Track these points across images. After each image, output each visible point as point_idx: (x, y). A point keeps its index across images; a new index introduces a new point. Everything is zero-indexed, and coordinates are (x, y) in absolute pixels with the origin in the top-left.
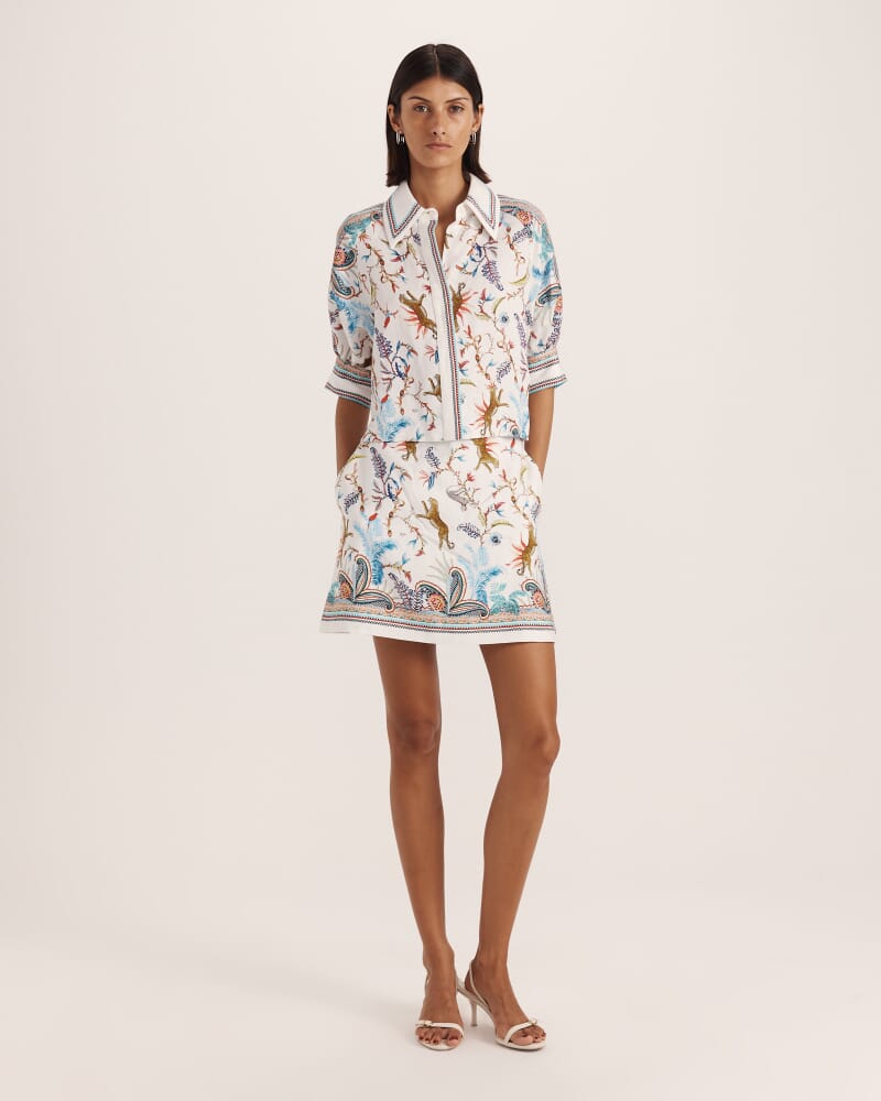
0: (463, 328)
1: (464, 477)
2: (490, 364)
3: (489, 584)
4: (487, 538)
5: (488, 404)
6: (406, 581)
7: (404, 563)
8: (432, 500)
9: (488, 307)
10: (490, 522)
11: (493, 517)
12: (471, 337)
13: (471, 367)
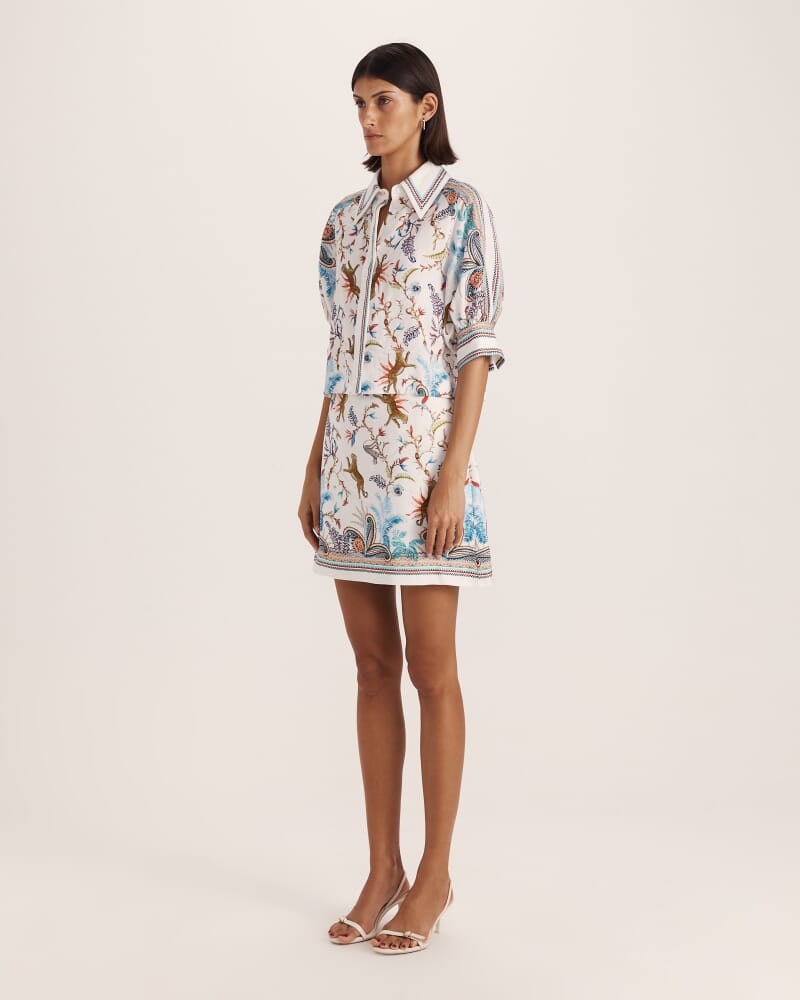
0: (378, 294)
1: (376, 433)
2: (398, 329)
3: (391, 530)
4: (391, 488)
5: (394, 364)
6: (336, 527)
7: (336, 511)
8: (353, 456)
9: (400, 276)
10: (394, 475)
11: (397, 470)
12: (382, 303)
13: (380, 330)
